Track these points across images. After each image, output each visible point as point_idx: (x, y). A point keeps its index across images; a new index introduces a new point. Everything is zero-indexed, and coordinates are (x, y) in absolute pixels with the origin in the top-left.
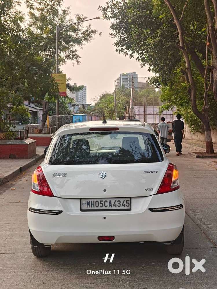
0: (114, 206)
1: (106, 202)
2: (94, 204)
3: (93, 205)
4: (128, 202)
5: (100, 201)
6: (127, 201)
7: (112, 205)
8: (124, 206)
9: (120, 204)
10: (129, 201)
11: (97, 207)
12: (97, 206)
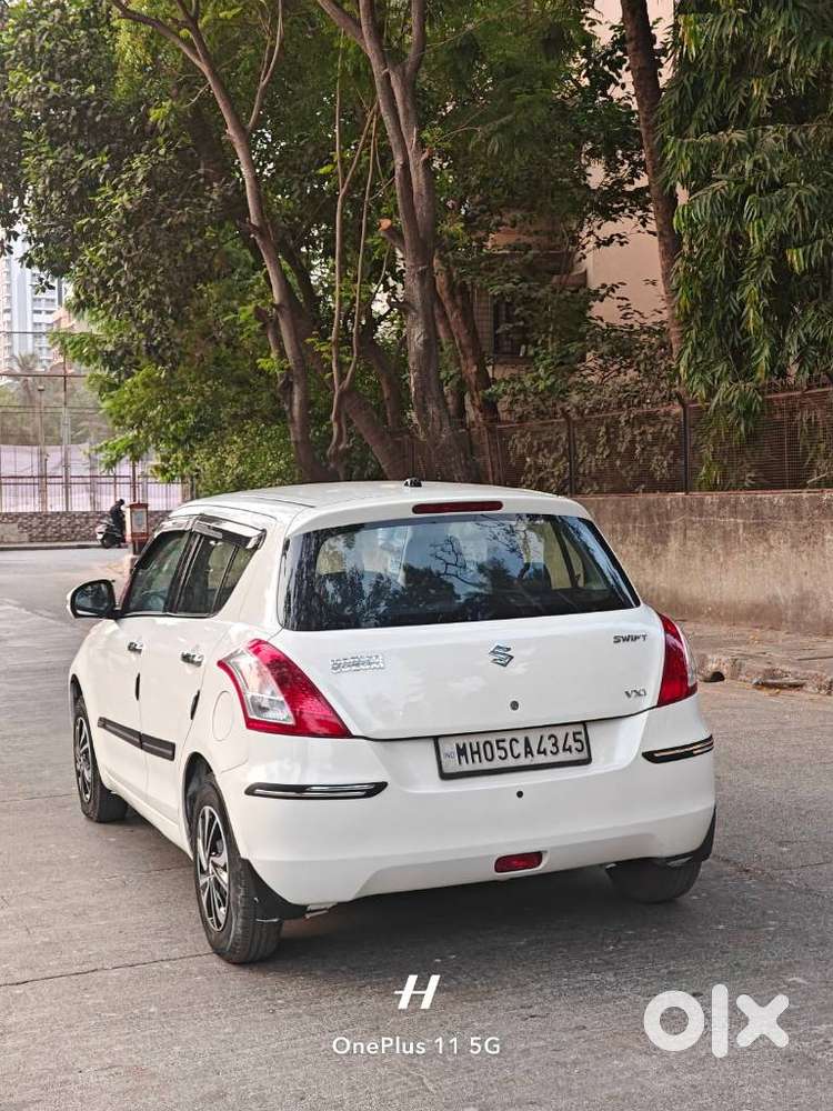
0: (539, 752)
1: (514, 742)
2: (478, 752)
3: (476, 757)
4: (578, 737)
5: (498, 742)
6: (574, 734)
7: (535, 752)
8: (570, 750)
9: (555, 745)
10: (580, 733)
11: (490, 760)
12: (490, 756)
